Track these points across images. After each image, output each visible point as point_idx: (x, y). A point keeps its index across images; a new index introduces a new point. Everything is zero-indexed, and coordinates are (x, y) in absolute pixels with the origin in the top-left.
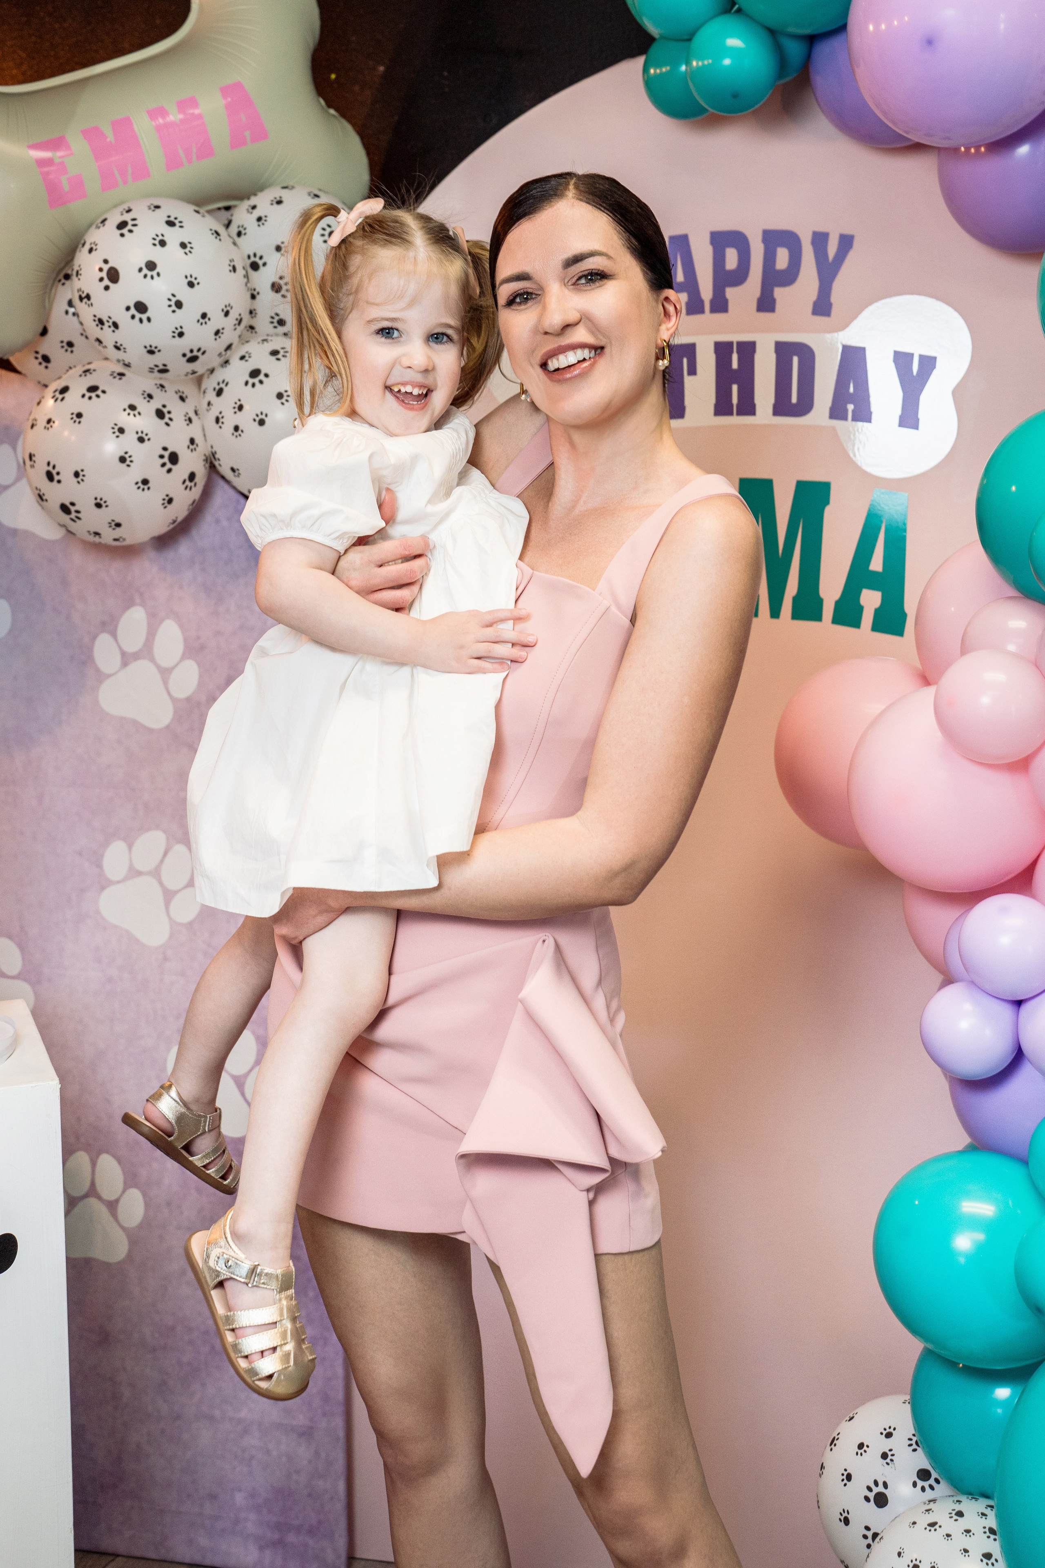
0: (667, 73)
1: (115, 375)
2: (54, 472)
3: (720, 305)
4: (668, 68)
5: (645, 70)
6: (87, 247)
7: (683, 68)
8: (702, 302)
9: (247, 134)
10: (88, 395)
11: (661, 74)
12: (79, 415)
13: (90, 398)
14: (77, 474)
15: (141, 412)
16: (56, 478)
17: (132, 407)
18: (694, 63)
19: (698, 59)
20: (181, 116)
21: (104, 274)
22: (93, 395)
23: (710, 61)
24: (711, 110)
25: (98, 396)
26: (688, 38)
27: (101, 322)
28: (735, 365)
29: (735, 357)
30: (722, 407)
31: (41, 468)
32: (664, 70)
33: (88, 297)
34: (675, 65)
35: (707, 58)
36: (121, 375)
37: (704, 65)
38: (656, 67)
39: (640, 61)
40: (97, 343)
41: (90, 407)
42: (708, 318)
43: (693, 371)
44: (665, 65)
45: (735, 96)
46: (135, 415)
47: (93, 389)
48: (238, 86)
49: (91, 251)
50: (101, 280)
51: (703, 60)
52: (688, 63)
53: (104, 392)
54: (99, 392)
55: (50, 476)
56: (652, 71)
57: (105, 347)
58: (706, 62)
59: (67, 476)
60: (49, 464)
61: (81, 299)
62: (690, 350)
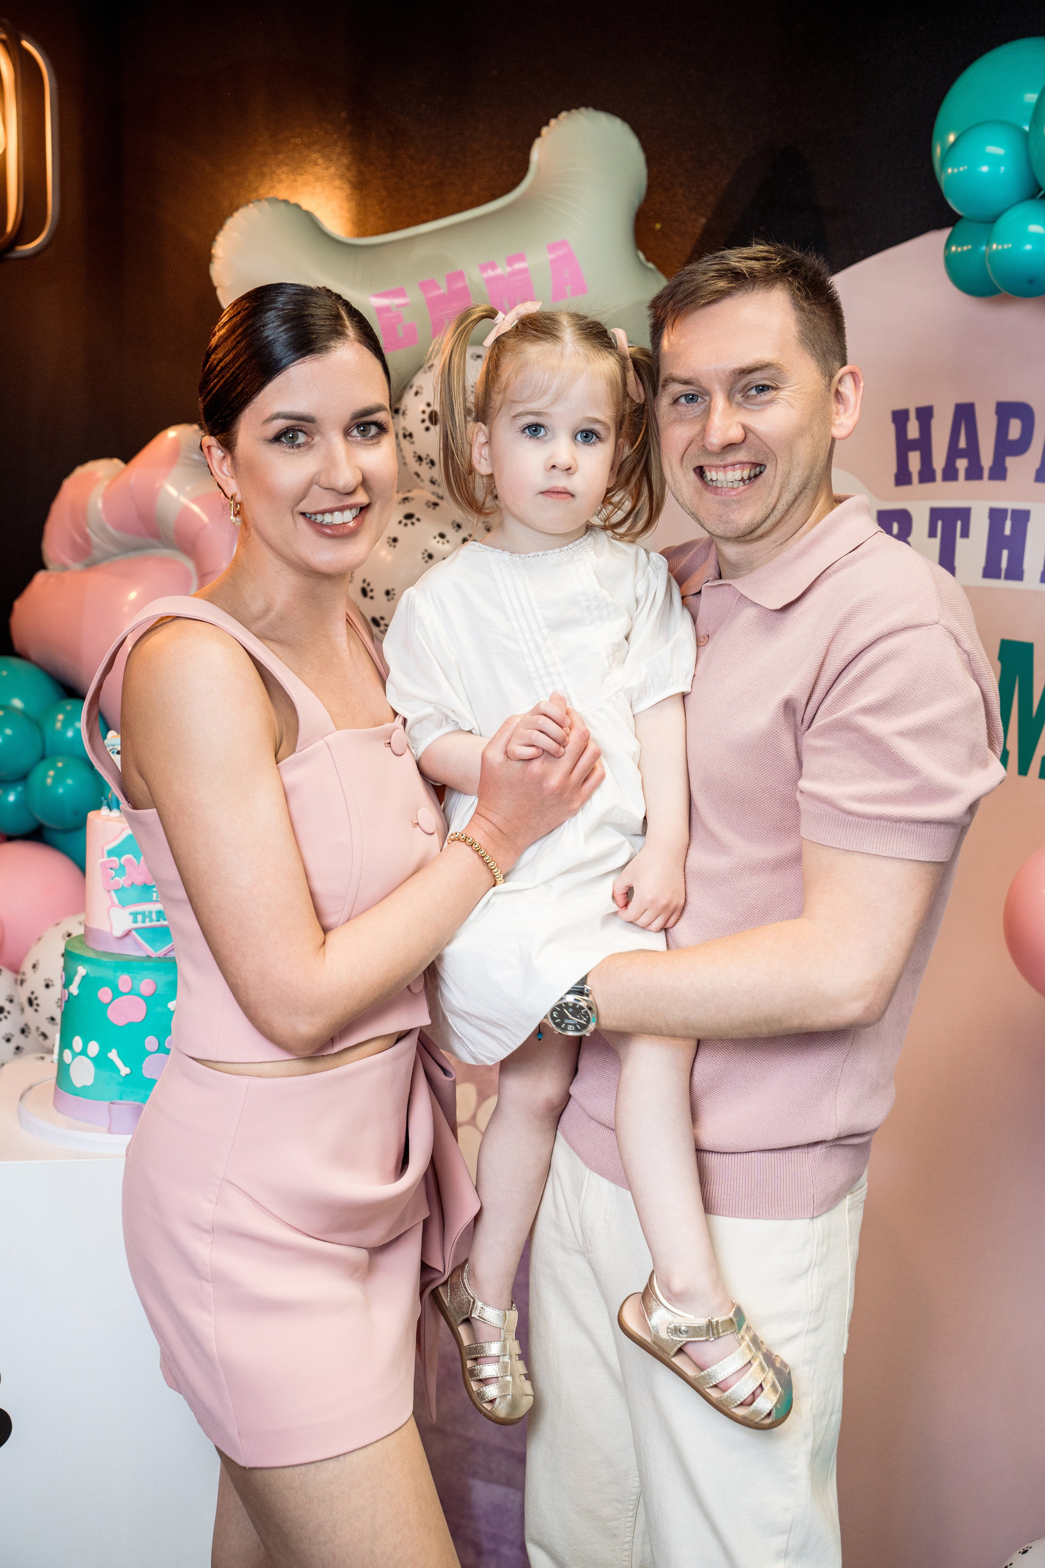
0: (968, 251)
1: (430, 504)
2: (368, 589)
3: (999, 472)
4: (970, 247)
5: (948, 245)
6: (414, 390)
7: (984, 248)
8: (981, 469)
9: (568, 288)
10: (404, 521)
11: (963, 252)
12: (395, 540)
13: (406, 525)
14: (388, 593)
15: (450, 540)
16: (370, 594)
17: (442, 536)
18: (994, 246)
19: (998, 244)
20: (509, 269)
21: (426, 416)
22: (409, 522)
23: (1010, 245)
24: (1004, 291)
25: (413, 524)
26: (993, 220)
27: (420, 459)
28: (1007, 531)
29: (1008, 524)
30: (991, 571)
31: (358, 585)
32: (965, 248)
33: (411, 435)
34: (976, 246)
35: (1008, 243)
36: (436, 504)
37: (1003, 250)
38: (958, 245)
39: (946, 233)
40: (415, 477)
41: (404, 533)
42: (985, 484)
43: (965, 534)
44: (966, 244)
45: (1031, 281)
46: (443, 543)
47: (409, 516)
48: (564, 243)
49: (417, 393)
50: (423, 421)
51: (1002, 243)
52: (988, 244)
53: (418, 520)
54: (414, 520)
55: (364, 592)
56: (953, 249)
57: (422, 481)
58: (1006, 246)
59: (379, 594)
60: (364, 581)
61: (405, 436)
62: (964, 514)
